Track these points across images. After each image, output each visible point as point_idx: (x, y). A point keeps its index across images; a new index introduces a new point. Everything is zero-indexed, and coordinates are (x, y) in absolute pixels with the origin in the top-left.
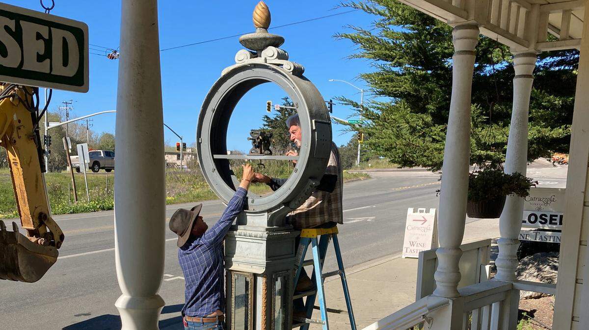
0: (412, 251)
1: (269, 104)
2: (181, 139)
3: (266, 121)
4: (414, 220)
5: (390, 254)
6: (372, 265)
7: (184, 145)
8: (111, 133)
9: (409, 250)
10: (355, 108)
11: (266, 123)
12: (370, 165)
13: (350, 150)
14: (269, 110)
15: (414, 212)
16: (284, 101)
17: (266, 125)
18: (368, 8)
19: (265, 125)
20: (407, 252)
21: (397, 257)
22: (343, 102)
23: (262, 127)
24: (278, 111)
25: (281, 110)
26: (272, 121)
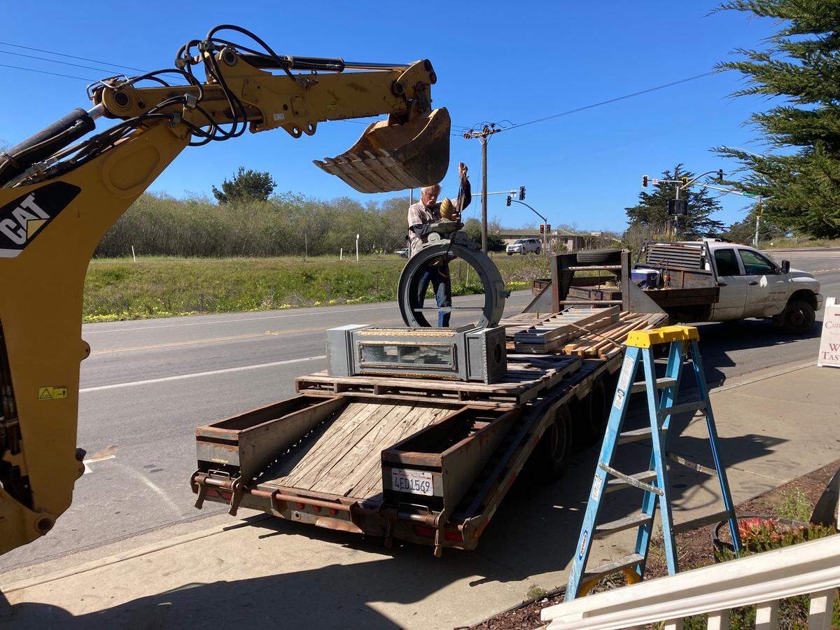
0: (834, 358)
1: (645, 178)
2: (546, 221)
3: (643, 198)
4: (836, 315)
5: (799, 360)
6: (770, 375)
7: (549, 227)
8: (476, 218)
9: (828, 356)
10: (743, 161)
11: (642, 200)
12: (772, 244)
13: (746, 227)
14: (645, 185)
15: (836, 303)
16: (665, 176)
17: (643, 203)
18: (762, 9)
19: (641, 203)
20: (825, 358)
21: (810, 364)
22: (724, 154)
23: (638, 204)
24: (657, 186)
25: (661, 185)
26: (650, 198)
